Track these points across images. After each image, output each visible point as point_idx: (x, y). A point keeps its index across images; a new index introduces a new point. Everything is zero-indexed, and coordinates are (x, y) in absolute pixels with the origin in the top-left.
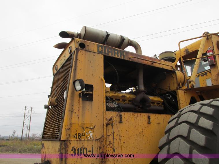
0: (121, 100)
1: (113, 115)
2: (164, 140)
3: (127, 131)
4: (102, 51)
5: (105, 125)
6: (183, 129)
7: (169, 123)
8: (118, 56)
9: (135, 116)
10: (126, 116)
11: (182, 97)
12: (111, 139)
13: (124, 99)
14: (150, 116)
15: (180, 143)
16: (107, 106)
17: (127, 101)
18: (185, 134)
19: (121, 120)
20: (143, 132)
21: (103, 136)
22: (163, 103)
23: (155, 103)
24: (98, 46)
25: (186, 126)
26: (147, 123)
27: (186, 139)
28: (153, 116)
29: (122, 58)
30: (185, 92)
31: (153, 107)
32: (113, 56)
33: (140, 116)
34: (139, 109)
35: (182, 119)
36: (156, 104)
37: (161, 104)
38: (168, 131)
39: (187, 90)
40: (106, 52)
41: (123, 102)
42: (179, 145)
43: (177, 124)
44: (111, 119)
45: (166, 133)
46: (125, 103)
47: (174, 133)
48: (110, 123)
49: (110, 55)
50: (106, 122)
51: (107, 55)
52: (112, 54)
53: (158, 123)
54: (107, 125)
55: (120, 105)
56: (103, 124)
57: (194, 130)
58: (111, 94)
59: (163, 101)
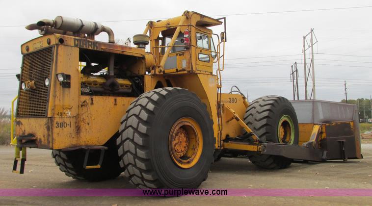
0: (93, 85)
1: (87, 98)
2: (124, 118)
3: (97, 111)
4: (78, 44)
5: (80, 106)
6: (137, 110)
8: (91, 47)
9: (104, 99)
10: (97, 99)
11: (149, 81)
12: (84, 116)
13: (95, 83)
14: (116, 99)
15: (133, 119)
16: (81, 91)
17: (98, 85)
18: (137, 114)
19: (92, 102)
20: (110, 111)
21: (79, 114)
22: (131, 86)
24: (75, 39)
26: (113, 104)
27: (137, 116)
28: (119, 99)
29: (95, 49)
30: (151, 78)
31: (121, 90)
32: (87, 48)
33: (108, 99)
35: (139, 103)
36: (124, 87)
37: (129, 87)
38: (128, 112)
39: (154, 75)
40: (82, 44)
43: (135, 106)
44: (84, 102)
45: (127, 112)
46: (96, 87)
47: (131, 113)
48: (83, 105)
49: (85, 47)
50: (80, 104)
51: (82, 47)
52: (86, 46)
54: (82, 106)
55: (92, 89)
56: (79, 106)
57: (143, 111)
58: (85, 80)
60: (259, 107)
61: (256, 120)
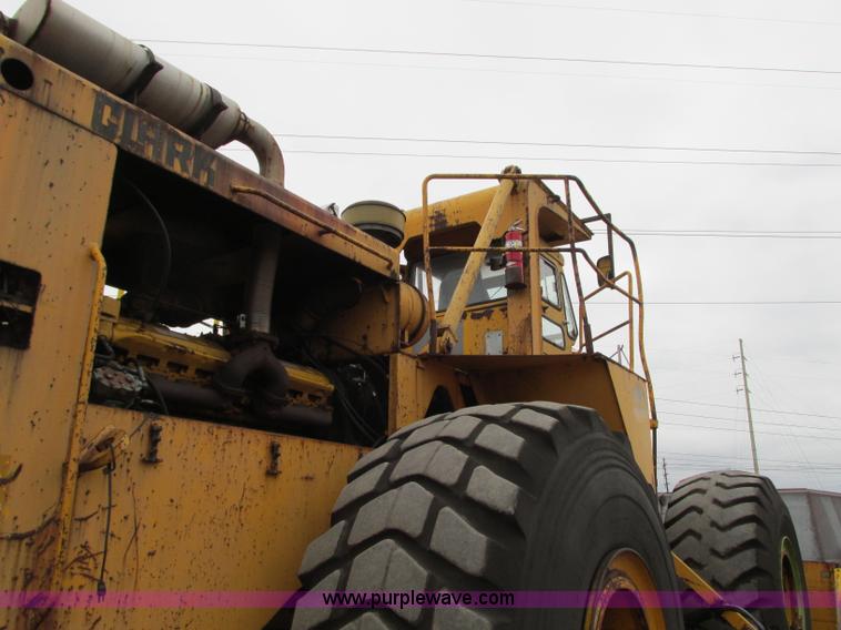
0: (163, 364)
1: (123, 425)
2: (326, 545)
3: (175, 504)
4: (112, 127)
5: (73, 467)
6: (409, 505)
7: (351, 478)
8: (185, 169)
9: (217, 437)
10: (178, 433)
11: (408, 383)
12: (92, 534)
13: (178, 357)
14: (279, 446)
15: (389, 562)
16: (95, 383)
17: (191, 372)
18: (415, 528)
19: (153, 453)
20: (241, 508)
21: (55, 521)
22: (333, 399)
23: (301, 394)
24: (100, 102)
25: (419, 496)
26: (263, 471)
27: (417, 544)
28: (290, 446)
29: (203, 180)
30: (418, 367)
32: (163, 162)
33: (239, 443)
34: (237, 410)
35: (406, 465)
36: (305, 396)
37: (324, 400)
38: (349, 511)
39: (430, 361)
40: (134, 137)
41: (174, 376)
42: (387, 568)
43: (386, 484)
44: (107, 443)
46: (177, 381)
47: (370, 519)
48: (98, 461)
49: (149, 153)
50: (78, 453)
51: (133, 150)
52: (158, 153)
53: (305, 475)
54: (85, 468)
55: (159, 386)
56: (65, 466)
57: (448, 512)
58: (123, 332)
59: (336, 390)
60: (716, 508)
61: (714, 552)
